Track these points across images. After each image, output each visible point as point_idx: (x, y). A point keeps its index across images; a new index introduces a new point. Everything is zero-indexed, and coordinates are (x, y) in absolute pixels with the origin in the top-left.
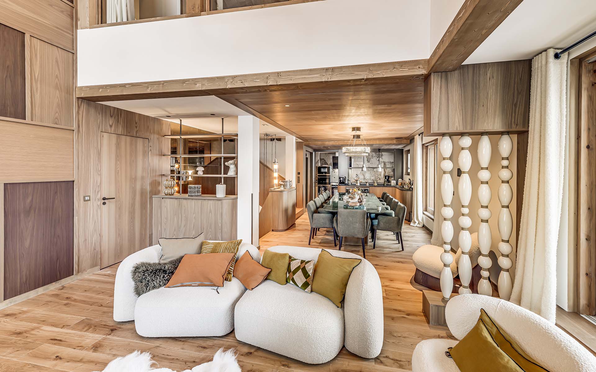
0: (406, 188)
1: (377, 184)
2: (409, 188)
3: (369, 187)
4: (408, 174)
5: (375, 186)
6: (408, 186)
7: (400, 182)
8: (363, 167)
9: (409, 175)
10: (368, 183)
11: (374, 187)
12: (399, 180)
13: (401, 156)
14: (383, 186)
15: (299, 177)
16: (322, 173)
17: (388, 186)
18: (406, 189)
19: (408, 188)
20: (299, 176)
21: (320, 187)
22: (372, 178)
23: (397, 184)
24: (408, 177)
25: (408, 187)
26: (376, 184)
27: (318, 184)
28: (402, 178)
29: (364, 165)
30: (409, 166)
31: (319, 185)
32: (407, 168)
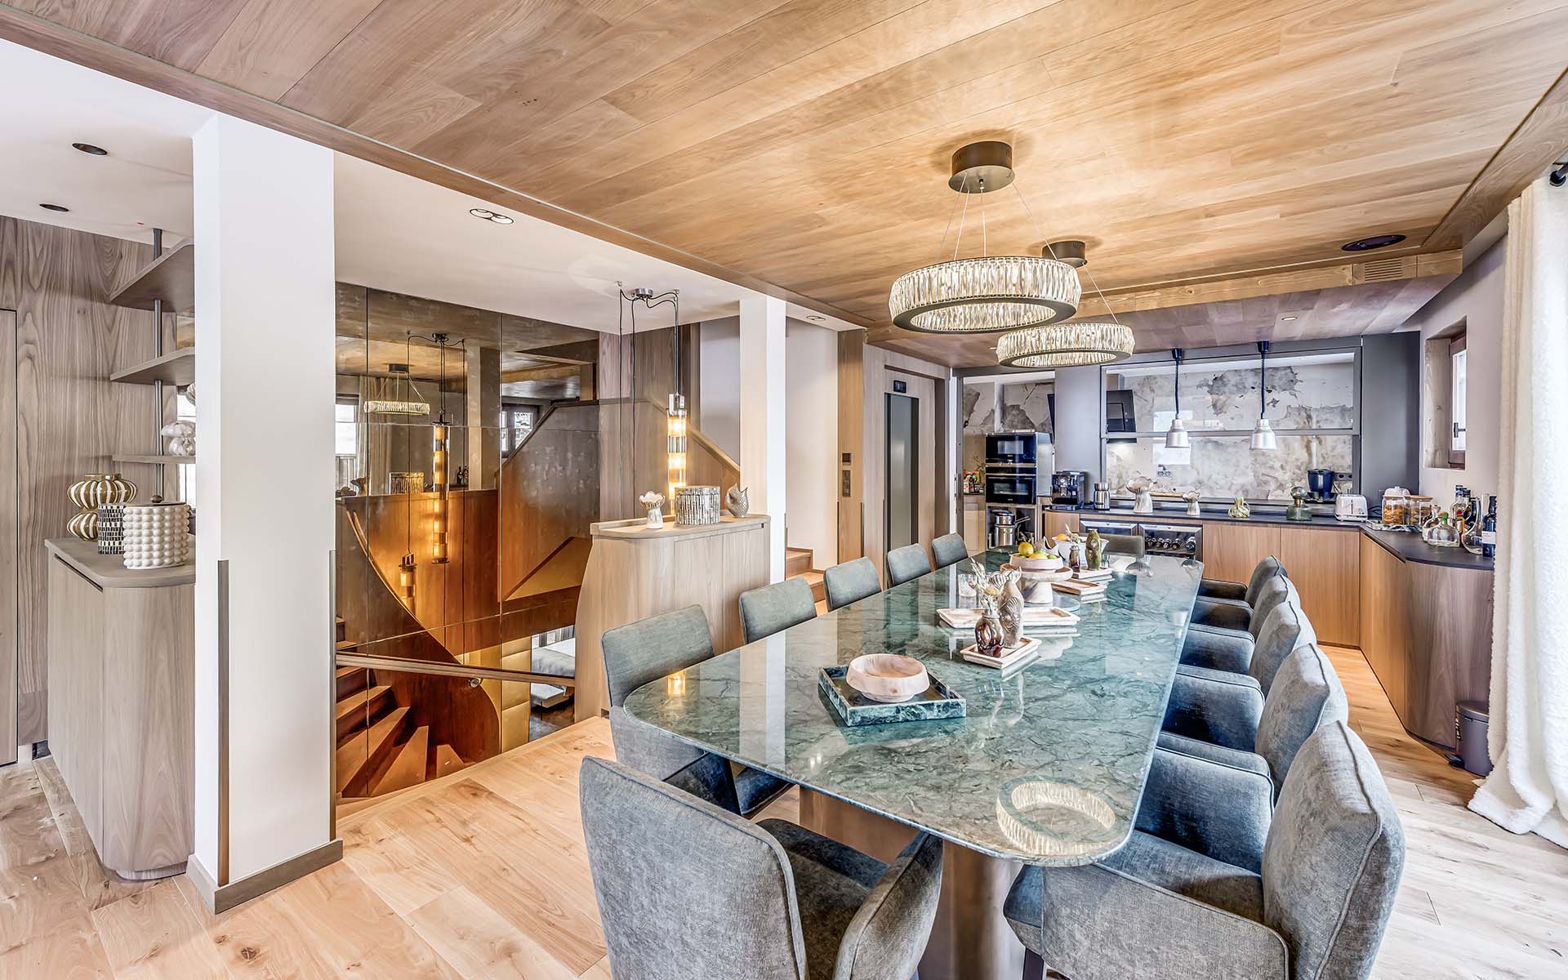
0: (1435, 541)
1: (1247, 511)
2: (1455, 544)
3: (1201, 522)
4: (1455, 462)
5: (1234, 521)
6: (1451, 532)
7: (1392, 503)
8: (1173, 430)
9: (1462, 466)
10: (1196, 505)
11: (1226, 527)
12: (1386, 495)
13: (1401, 372)
14: (1283, 519)
15: (846, 475)
16: (1004, 458)
17: (1315, 521)
18: (1432, 547)
19: (1447, 543)
20: (847, 468)
21: (997, 514)
22: (1241, 480)
23: (1374, 511)
24: (1455, 477)
25: (1451, 538)
26: (1243, 511)
27: (988, 501)
28: (1411, 483)
29: (1179, 423)
30: (1459, 416)
31: (991, 504)
32: (1447, 429)
